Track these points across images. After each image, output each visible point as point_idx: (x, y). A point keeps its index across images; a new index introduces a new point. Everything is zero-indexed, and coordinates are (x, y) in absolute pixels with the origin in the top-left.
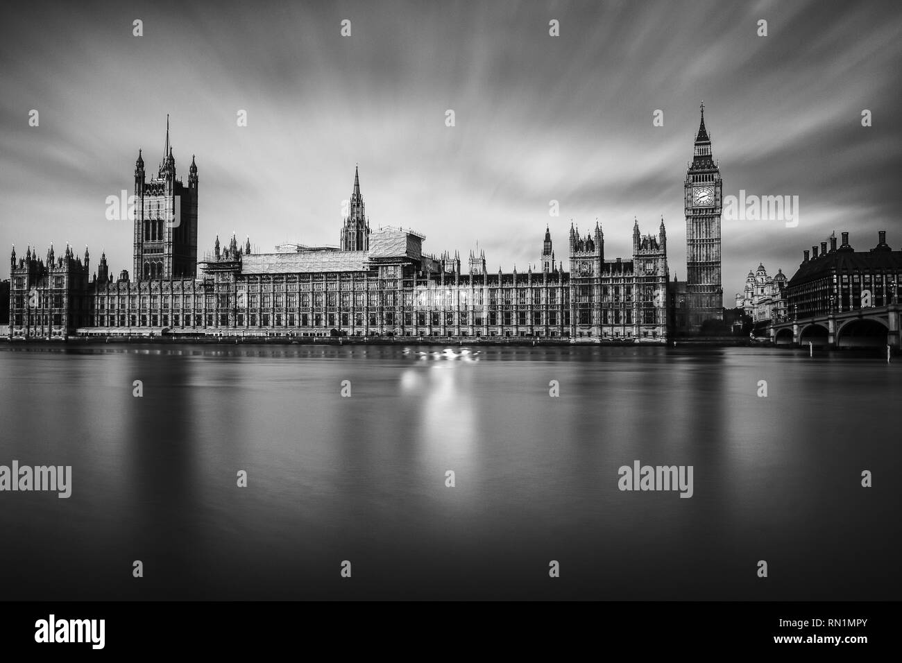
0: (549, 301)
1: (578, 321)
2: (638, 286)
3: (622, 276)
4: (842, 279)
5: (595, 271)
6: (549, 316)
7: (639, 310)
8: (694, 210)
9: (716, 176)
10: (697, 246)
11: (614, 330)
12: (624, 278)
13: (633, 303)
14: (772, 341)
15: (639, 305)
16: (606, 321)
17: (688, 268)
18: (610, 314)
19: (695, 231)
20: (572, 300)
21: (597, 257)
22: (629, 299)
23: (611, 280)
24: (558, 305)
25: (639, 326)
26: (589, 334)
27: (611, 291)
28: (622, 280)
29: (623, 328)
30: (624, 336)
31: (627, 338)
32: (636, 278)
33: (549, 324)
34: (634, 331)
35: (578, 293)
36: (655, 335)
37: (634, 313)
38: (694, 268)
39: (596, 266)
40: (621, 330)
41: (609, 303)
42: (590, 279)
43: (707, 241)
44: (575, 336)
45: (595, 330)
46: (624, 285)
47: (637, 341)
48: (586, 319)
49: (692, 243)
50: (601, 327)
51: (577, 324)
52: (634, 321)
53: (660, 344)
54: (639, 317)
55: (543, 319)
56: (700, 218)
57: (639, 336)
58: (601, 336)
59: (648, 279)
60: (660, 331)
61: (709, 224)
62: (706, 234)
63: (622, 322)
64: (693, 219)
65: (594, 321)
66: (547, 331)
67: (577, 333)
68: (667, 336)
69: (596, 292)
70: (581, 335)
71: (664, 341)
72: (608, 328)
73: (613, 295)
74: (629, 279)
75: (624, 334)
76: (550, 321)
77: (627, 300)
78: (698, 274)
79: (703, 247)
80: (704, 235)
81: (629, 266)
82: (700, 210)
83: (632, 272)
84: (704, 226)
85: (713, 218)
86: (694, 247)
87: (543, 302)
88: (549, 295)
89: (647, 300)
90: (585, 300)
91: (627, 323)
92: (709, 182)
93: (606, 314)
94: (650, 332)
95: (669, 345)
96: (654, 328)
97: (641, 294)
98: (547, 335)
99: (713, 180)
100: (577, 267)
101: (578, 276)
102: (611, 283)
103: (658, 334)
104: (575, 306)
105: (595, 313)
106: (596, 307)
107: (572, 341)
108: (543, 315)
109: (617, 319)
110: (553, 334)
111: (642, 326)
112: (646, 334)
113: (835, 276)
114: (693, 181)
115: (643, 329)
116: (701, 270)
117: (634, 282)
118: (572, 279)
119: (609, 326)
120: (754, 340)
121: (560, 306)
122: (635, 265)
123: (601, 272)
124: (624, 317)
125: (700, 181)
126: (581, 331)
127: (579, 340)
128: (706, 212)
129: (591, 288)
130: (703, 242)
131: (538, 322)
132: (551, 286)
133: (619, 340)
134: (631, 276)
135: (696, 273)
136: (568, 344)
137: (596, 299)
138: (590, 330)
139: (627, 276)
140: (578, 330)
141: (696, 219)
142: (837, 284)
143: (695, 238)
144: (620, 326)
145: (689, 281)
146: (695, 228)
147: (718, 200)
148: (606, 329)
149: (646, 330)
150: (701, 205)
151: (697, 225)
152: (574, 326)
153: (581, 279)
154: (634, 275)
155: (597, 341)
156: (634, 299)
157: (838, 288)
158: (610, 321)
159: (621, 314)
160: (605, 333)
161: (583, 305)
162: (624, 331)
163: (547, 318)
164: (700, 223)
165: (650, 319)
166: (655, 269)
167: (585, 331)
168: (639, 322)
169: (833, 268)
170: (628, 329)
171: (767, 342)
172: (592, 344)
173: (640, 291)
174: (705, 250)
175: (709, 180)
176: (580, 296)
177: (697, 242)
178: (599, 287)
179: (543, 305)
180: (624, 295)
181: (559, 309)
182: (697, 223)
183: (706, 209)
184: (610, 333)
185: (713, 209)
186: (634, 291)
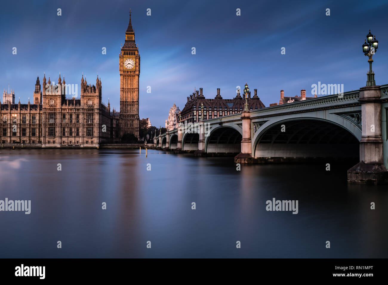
0: (31, 121)
1: (47, 134)
2: (83, 113)
3: (74, 107)
4: (198, 113)
5: (58, 104)
6: (31, 131)
7: (83, 128)
8: (124, 71)
9: (136, 53)
10: (126, 92)
11: (69, 140)
12: (75, 109)
13: (80, 124)
14: (155, 146)
15: (83, 125)
16: (64, 134)
17: (121, 104)
18: (66, 130)
19: (125, 83)
20: (44, 121)
21: (59, 96)
22: (78, 122)
23: (67, 110)
24: (37, 124)
25: (84, 137)
26: (54, 142)
27: (67, 117)
28: (74, 110)
29: (74, 138)
30: (75, 143)
31: (76, 144)
32: (82, 109)
33: (31, 136)
34: (81, 140)
35: (47, 117)
36: (92, 142)
37: (81, 130)
38: (124, 104)
39: (59, 101)
40: (73, 140)
41: (66, 124)
42: (55, 109)
43: (131, 89)
44: (45, 143)
45: (57, 140)
46: (75, 113)
47: (82, 146)
48: (52, 133)
49: (123, 90)
50: (61, 137)
51: (47, 136)
52: (81, 134)
53: (96, 148)
54: (83, 132)
55: (27, 132)
56: (127, 76)
57: (83, 143)
58: (61, 143)
59: (89, 110)
60: (96, 140)
61: (132, 80)
62: (131, 85)
63: (73, 135)
64: (124, 76)
65: (57, 134)
66: (30, 140)
67: (47, 141)
68: (100, 143)
69: (58, 117)
70: (49, 142)
71: (97, 146)
72: (65, 138)
73: (68, 119)
74: (78, 109)
75: (75, 142)
76: (32, 134)
77: (77, 122)
78: (126, 108)
79: (129, 92)
80: (130, 86)
81: (78, 102)
82: (127, 71)
83: (80, 105)
84: (130, 81)
85: (134, 76)
86: (124, 92)
87: (27, 122)
88: (31, 118)
89: (88, 122)
90: (52, 121)
91: (77, 135)
92: (132, 56)
93: (64, 130)
94: (90, 141)
95: (101, 148)
96: (92, 139)
97: (85, 119)
98: (30, 143)
99: (135, 55)
100: (47, 101)
101: (47, 107)
102: (67, 111)
103: (94, 142)
104: (45, 125)
105: (58, 130)
106: (58, 126)
107: (43, 146)
108: (27, 130)
109: (71, 134)
110: (34, 142)
111: (85, 137)
112: (87, 142)
113: (195, 111)
114: (124, 55)
115: (86, 139)
116: (127, 105)
117: (81, 111)
118: (44, 109)
119: (66, 137)
120: (146, 145)
121: (38, 125)
122: (82, 102)
123: (62, 105)
124: (75, 132)
125: (128, 55)
126: (49, 140)
127: (47, 145)
128: (131, 72)
129: (55, 114)
130: (129, 89)
131: (24, 134)
132: (33, 112)
133: (72, 145)
134: (79, 108)
135: (124, 107)
136: (40, 148)
137: (58, 121)
138: (54, 140)
139: (77, 108)
140: (47, 139)
141: (126, 76)
142: (196, 116)
143: (124, 87)
144: (73, 137)
145: (121, 112)
146: (124, 81)
147: (137, 67)
148: (64, 139)
149: (87, 140)
150: (128, 68)
151: (126, 80)
152: (45, 137)
153: (49, 109)
154: (81, 107)
155: (58, 146)
156: (81, 121)
157: (196, 118)
158: (66, 134)
159: (73, 130)
160: (64, 142)
161: (50, 125)
162: (75, 140)
163: (30, 132)
164: (127, 79)
165: (90, 134)
166: (93, 104)
167: (52, 140)
168: (83, 135)
169: (194, 107)
170: (77, 139)
171: (152, 147)
172: (55, 148)
173: (84, 117)
174: (130, 95)
175: (133, 55)
176: (49, 119)
177: (126, 89)
178: (60, 114)
179: (27, 124)
180: (75, 119)
181: (38, 127)
182: (125, 78)
183: (131, 71)
184: (67, 141)
185: (134, 71)
186: (81, 117)
